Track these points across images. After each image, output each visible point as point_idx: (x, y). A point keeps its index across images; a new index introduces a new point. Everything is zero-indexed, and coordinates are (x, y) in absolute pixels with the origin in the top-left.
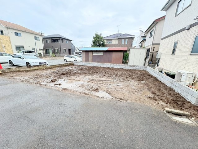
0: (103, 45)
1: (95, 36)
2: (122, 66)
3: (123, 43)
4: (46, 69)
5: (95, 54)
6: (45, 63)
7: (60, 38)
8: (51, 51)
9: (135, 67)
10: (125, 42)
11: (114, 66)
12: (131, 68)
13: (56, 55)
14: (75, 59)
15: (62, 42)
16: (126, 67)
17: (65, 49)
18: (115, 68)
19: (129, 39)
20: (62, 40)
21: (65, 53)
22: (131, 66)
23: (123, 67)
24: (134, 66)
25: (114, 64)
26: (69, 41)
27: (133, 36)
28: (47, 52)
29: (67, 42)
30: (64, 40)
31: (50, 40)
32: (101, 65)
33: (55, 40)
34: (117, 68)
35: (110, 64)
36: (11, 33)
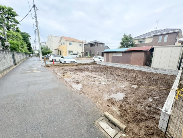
0: (132, 45)
1: (123, 38)
2: (140, 68)
3: (160, 41)
4: (73, 66)
5: (114, 55)
6: (74, 61)
7: (95, 43)
8: (89, 53)
9: (158, 71)
10: (163, 39)
11: (131, 67)
12: (153, 71)
13: (91, 57)
14: (100, 60)
15: (97, 46)
16: (146, 69)
17: (99, 51)
18: (133, 69)
19: (169, 35)
20: (97, 44)
21: (98, 55)
22: (153, 69)
23: (142, 69)
24: (157, 69)
25: (131, 65)
26: (103, 45)
27: (178, 29)
28: (86, 54)
29: (101, 46)
30: (98, 44)
31: (89, 45)
32: (117, 65)
33: (92, 45)
34: (134, 69)
35: (127, 65)
36: (67, 43)
